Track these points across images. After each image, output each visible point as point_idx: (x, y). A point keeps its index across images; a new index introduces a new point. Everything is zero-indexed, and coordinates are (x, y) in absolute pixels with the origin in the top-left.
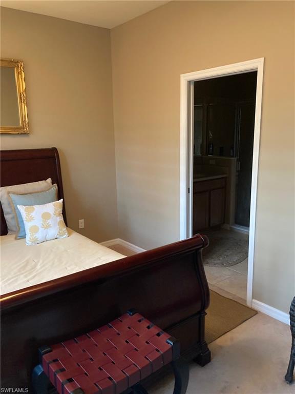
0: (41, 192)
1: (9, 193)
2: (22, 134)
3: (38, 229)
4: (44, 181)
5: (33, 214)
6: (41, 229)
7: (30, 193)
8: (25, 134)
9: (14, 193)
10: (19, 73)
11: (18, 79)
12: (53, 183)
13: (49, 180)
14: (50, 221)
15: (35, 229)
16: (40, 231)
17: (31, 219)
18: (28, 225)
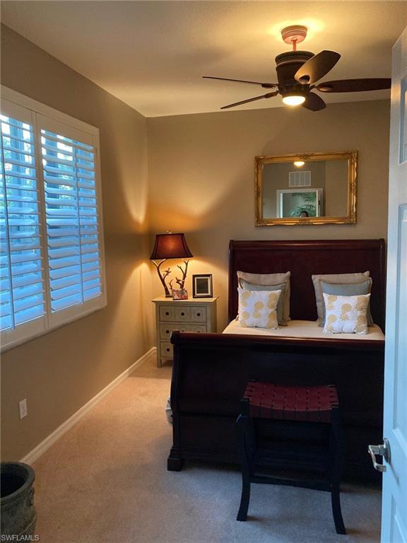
0: (353, 284)
1: (320, 280)
2: (348, 224)
3: (336, 319)
4: (360, 274)
5: (334, 303)
6: (338, 319)
7: (341, 284)
8: (351, 224)
9: (325, 282)
10: (351, 164)
11: (351, 169)
12: (370, 276)
13: (367, 273)
14: (349, 314)
15: (333, 318)
16: (337, 321)
17: (332, 308)
18: (328, 313)
